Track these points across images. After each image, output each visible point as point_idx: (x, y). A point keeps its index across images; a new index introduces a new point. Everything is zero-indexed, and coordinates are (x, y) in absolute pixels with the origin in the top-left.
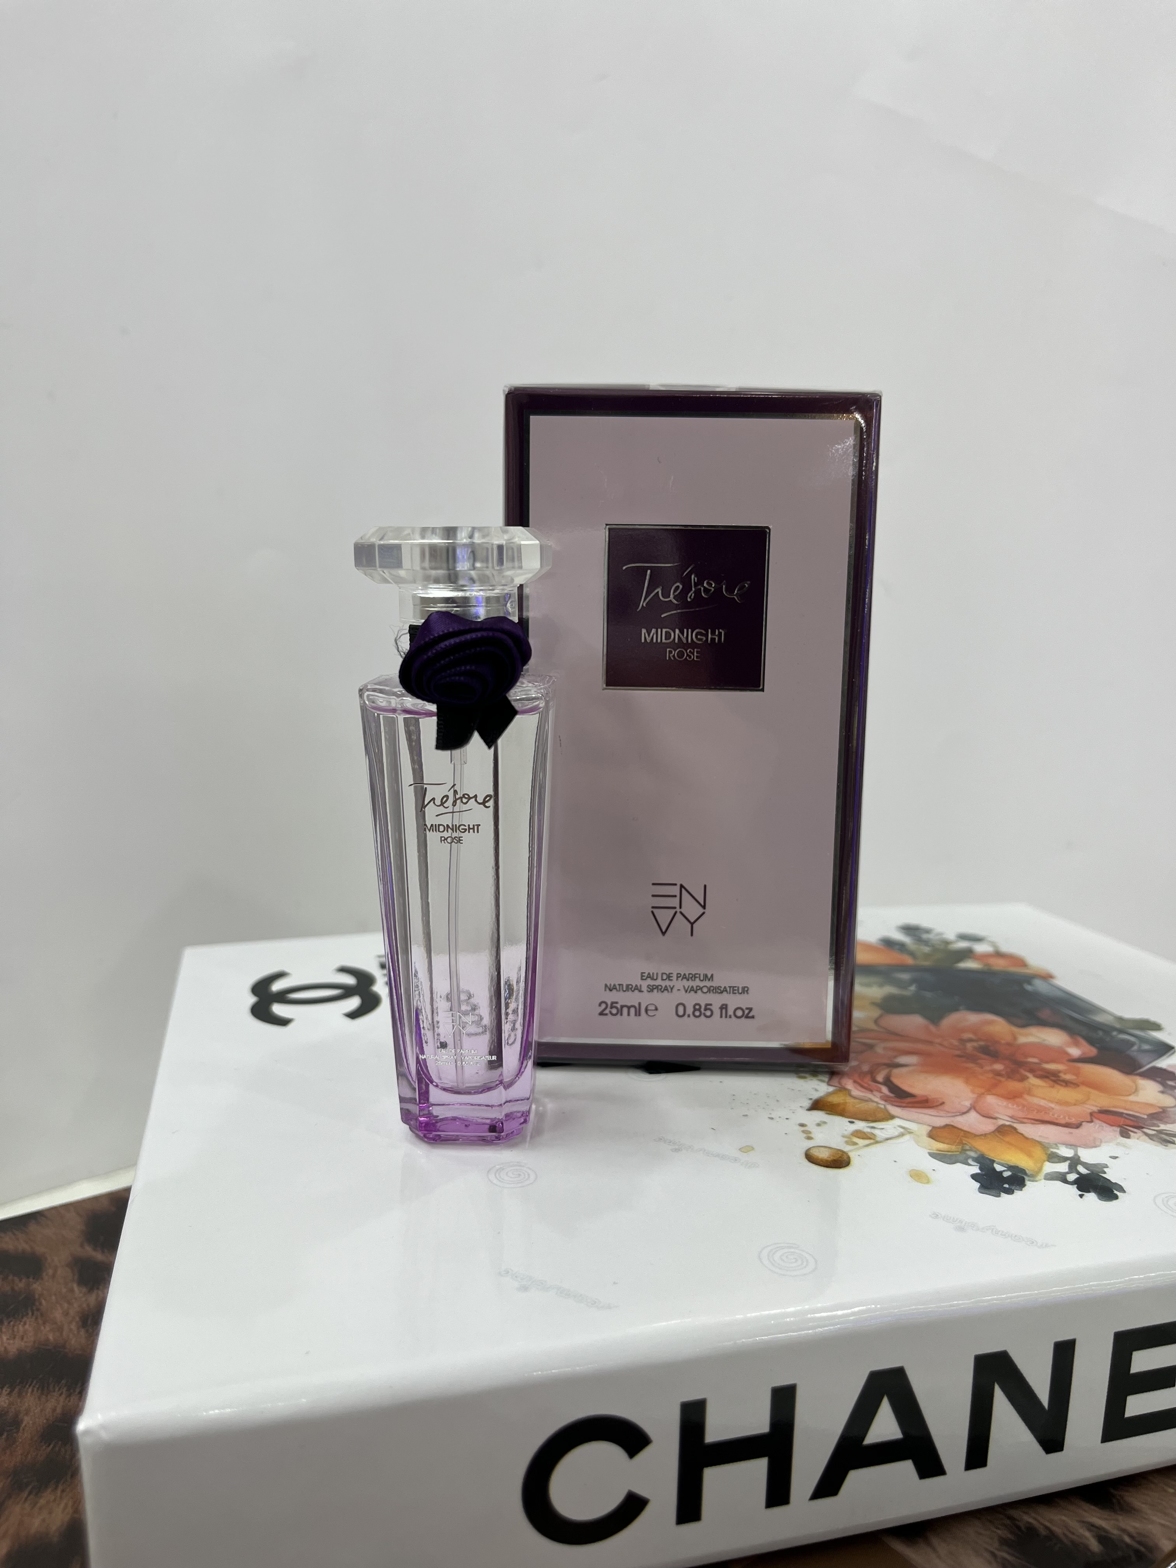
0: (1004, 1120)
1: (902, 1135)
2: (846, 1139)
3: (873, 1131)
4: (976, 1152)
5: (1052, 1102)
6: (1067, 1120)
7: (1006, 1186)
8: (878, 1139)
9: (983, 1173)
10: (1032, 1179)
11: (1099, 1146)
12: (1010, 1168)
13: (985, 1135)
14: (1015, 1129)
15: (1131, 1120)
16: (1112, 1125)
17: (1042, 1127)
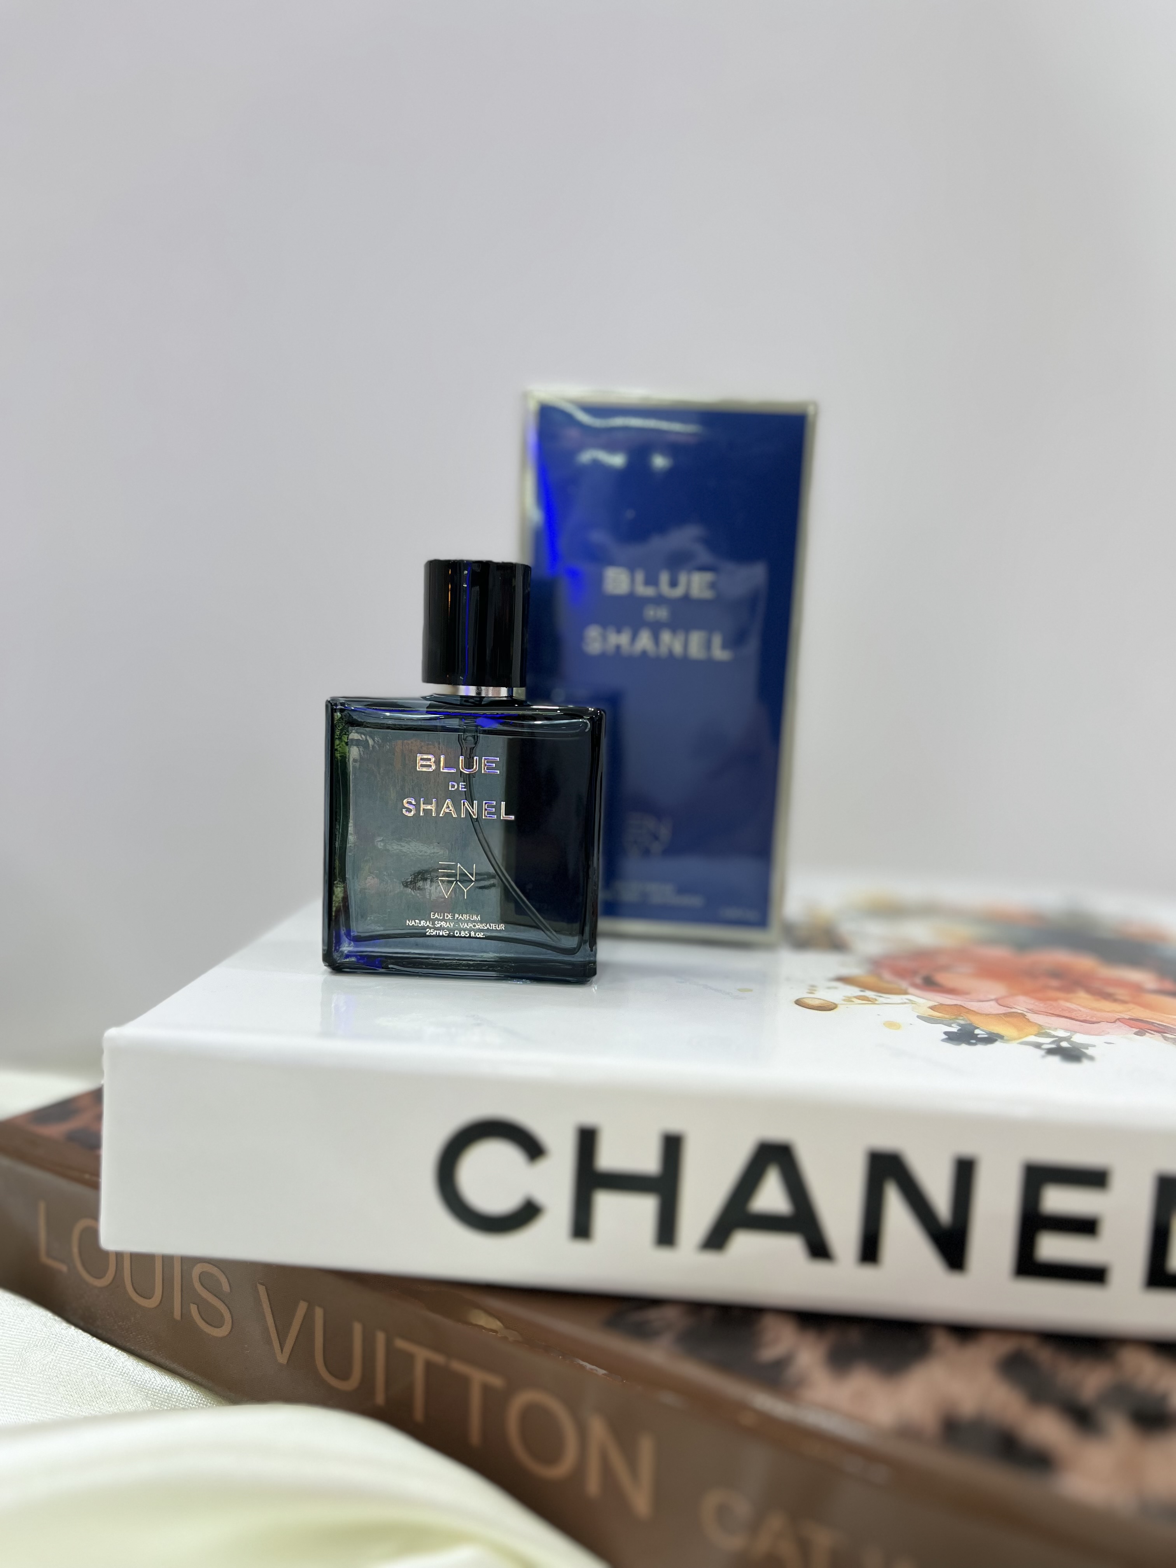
0: (1019, 1009)
1: (905, 1003)
2: (844, 998)
3: (877, 998)
4: (966, 1021)
5: (1084, 1007)
6: (1088, 1018)
7: (974, 1041)
8: (877, 1002)
9: (959, 1032)
10: (1004, 1041)
11: (1102, 1035)
12: (990, 1033)
13: (987, 1015)
14: (1024, 1016)
15: (1159, 1028)
16: (1132, 1027)
17: (1054, 1019)
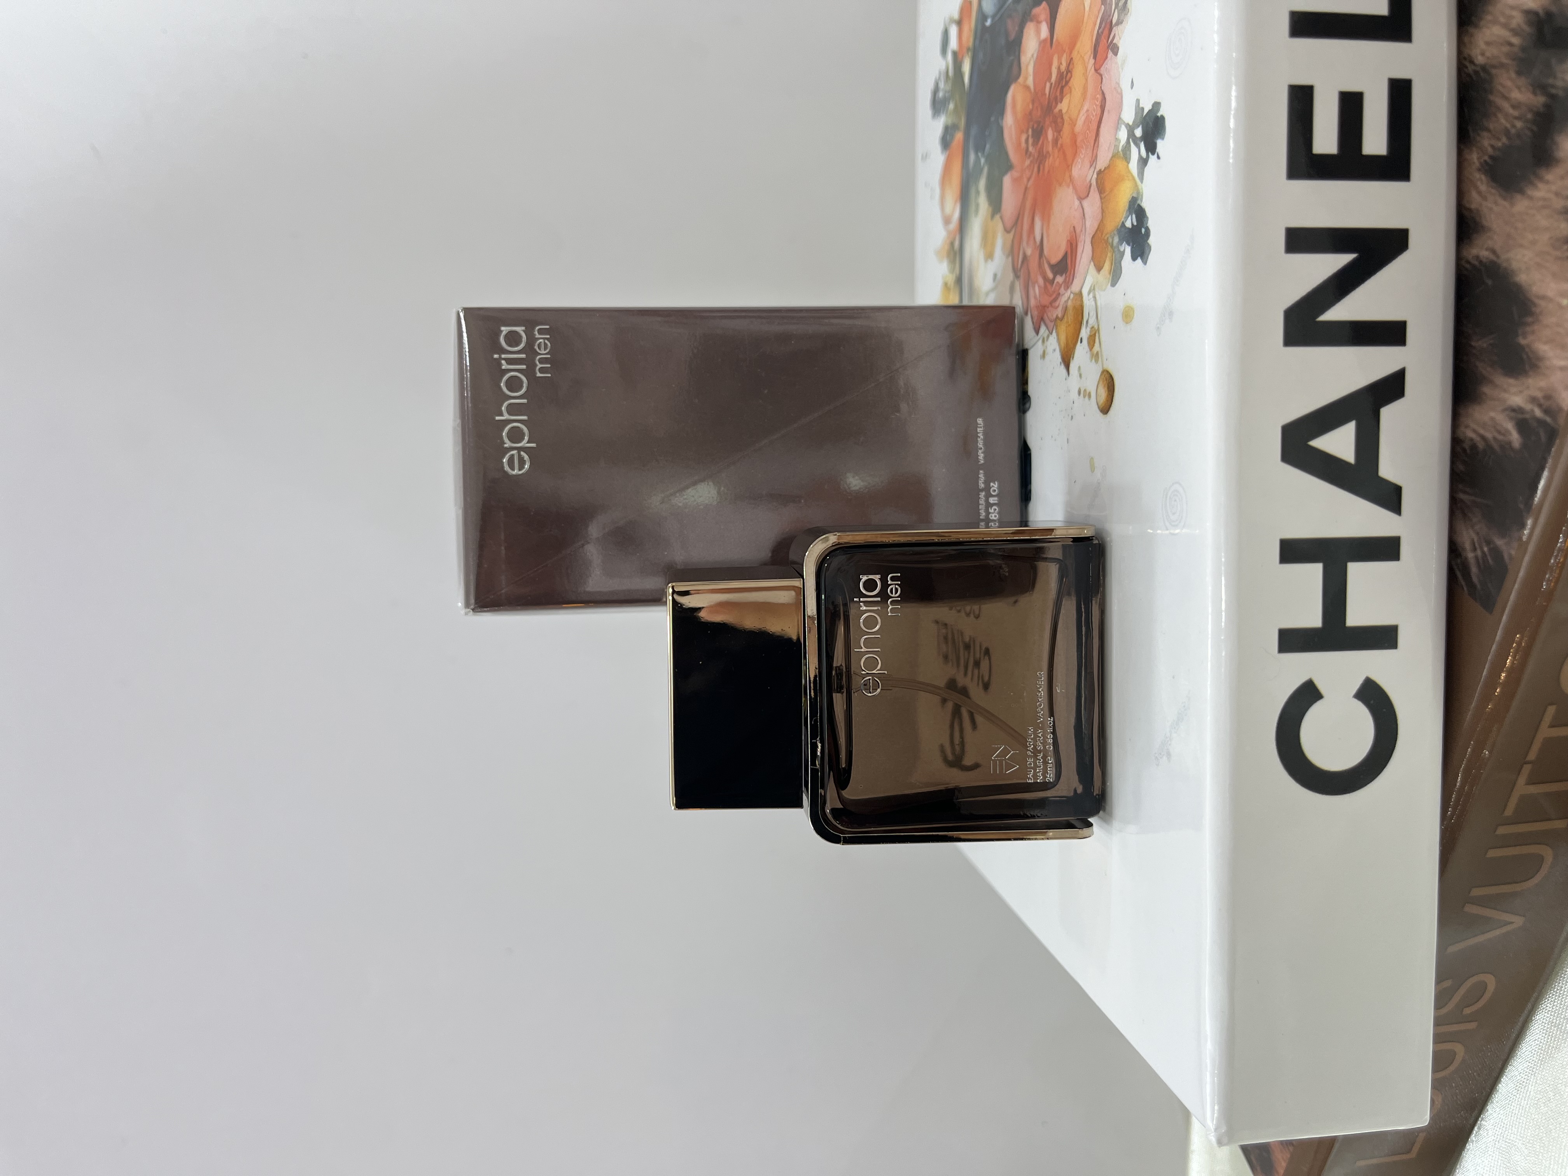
0: (1092, 175)
1: (1095, 297)
2: (1093, 361)
3: (1090, 326)
4: (1114, 234)
5: (1082, 106)
6: (1098, 104)
7: (1143, 230)
8: (1096, 327)
10: (1140, 197)
11: (1122, 90)
12: (1130, 211)
13: (1103, 211)
14: (1100, 172)
16: (1107, 58)
17: (1102, 139)
